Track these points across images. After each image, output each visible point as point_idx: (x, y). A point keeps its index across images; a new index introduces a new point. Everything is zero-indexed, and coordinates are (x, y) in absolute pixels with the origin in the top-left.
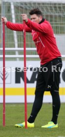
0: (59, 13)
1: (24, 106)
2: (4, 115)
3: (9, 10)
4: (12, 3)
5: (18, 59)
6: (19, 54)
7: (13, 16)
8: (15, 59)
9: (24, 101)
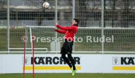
3: (29, 31)
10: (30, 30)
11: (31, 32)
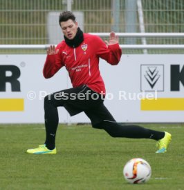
5: (145, 51)
6: (148, 43)
8: (140, 51)
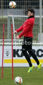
0: (36, 22)
1: (12, 68)
2: (2, 73)
3: (11, 21)
4: (13, 17)
7: (13, 24)
9: (12, 66)
10: (13, 19)
11: (13, 22)
